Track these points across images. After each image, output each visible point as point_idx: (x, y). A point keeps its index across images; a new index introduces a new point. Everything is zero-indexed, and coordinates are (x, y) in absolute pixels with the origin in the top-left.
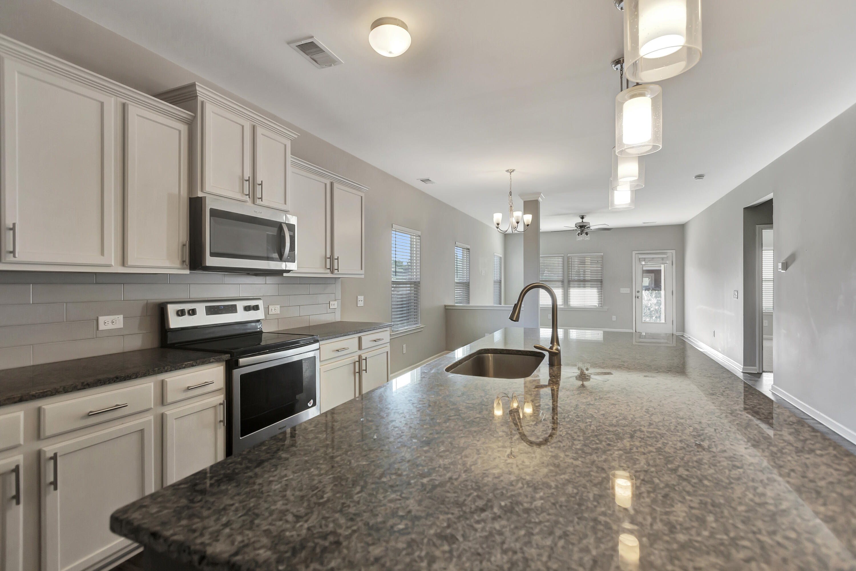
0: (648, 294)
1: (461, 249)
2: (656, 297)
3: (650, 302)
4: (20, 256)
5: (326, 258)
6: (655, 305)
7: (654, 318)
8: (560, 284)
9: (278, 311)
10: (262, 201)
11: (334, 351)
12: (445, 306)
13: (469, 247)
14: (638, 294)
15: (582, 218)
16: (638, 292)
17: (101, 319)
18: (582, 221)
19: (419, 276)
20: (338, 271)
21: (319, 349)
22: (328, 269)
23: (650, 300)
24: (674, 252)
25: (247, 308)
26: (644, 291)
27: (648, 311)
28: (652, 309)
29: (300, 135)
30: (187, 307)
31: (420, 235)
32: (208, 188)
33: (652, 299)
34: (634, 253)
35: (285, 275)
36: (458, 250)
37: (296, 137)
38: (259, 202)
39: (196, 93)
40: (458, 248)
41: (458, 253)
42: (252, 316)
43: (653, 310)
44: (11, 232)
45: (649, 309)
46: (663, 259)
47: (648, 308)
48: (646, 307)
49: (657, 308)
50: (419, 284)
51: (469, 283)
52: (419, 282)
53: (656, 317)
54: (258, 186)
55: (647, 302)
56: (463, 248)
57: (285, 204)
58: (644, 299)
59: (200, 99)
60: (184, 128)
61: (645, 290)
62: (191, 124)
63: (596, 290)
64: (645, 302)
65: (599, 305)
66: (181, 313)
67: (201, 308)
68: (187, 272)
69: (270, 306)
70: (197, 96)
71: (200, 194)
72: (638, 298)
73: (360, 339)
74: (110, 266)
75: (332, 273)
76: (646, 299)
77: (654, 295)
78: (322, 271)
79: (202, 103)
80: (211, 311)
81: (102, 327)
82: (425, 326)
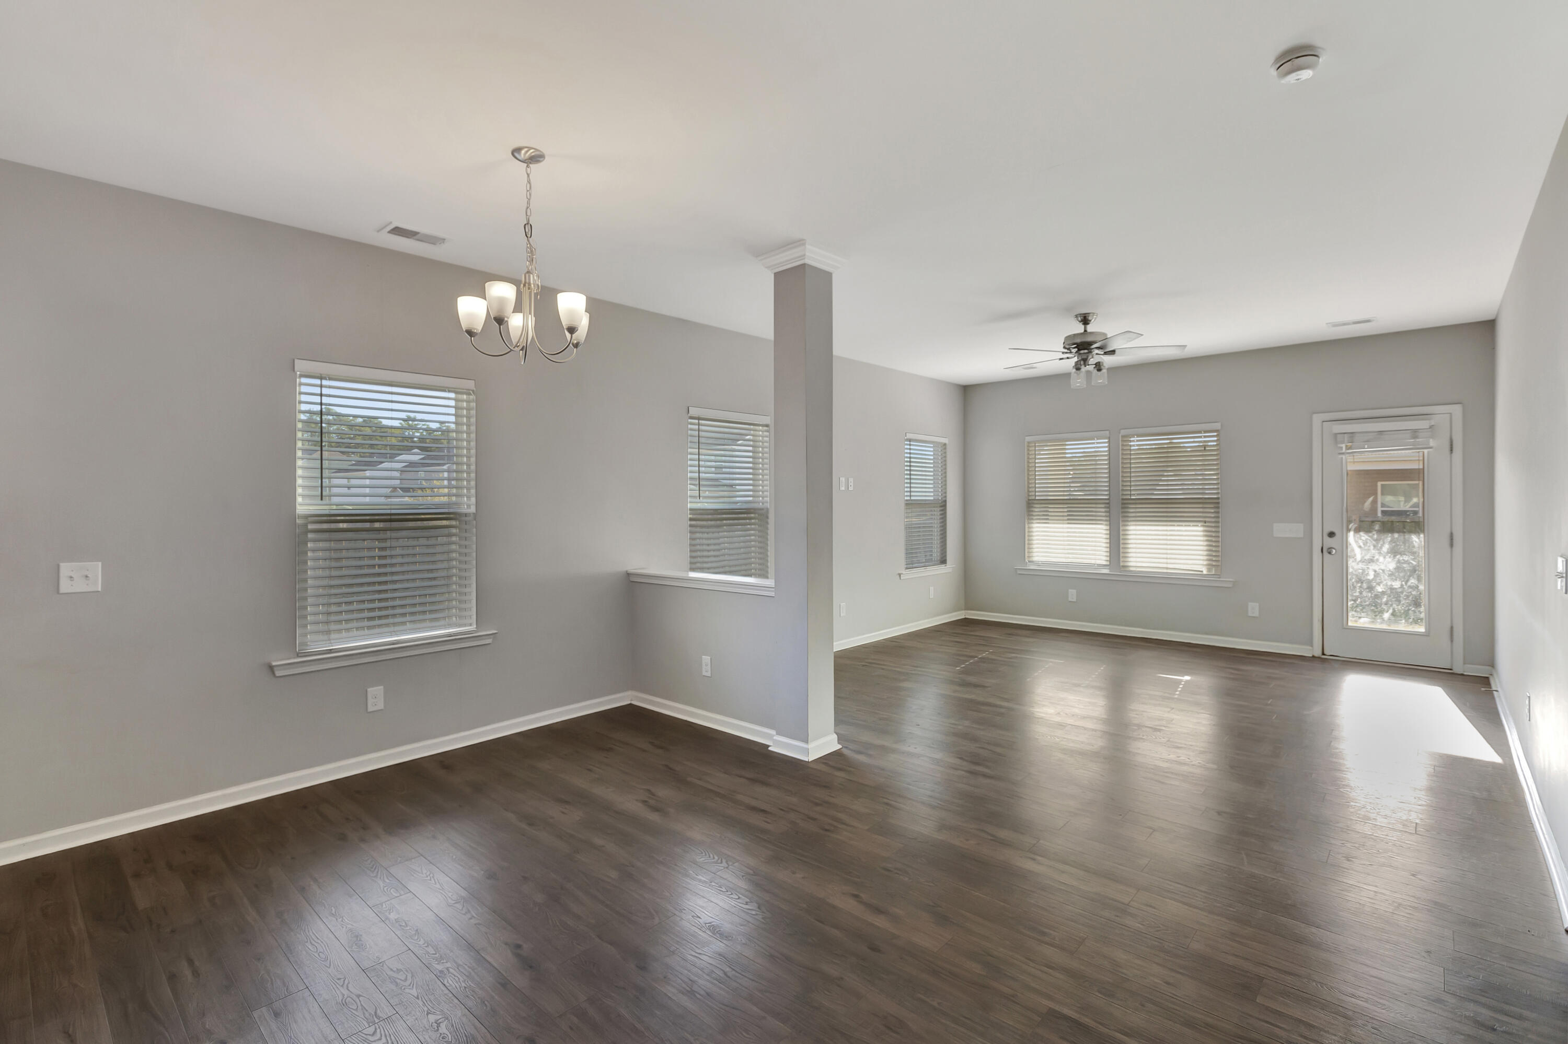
0: (1365, 543)
2: (1394, 552)
3: (1373, 567)
6: (1391, 575)
7: (1386, 616)
8: (1102, 510)
14: (1329, 542)
15: (1085, 320)
16: (1331, 534)
18: (1085, 331)
23: (1371, 561)
24: (1457, 410)
26: (1351, 534)
27: (1365, 594)
28: (1379, 589)
33: (1381, 559)
34: (1317, 419)
36: (704, 428)
40: (703, 423)
43: (1383, 593)
45: (1370, 588)
46: (1415, 433)
47: (1365, 585)
48: (1360, 581)
49: (1397, 584)
53: (1393, 614)
55: (1361, 566)
58: (1354, 556)
61: (1357, 530)
63: (1202, 529)
64: (1354, 566)
65: (1209, 570)
72: (1330, 553)
76: (1359, 557)
77: (1386, 547)
82: (497, 630)
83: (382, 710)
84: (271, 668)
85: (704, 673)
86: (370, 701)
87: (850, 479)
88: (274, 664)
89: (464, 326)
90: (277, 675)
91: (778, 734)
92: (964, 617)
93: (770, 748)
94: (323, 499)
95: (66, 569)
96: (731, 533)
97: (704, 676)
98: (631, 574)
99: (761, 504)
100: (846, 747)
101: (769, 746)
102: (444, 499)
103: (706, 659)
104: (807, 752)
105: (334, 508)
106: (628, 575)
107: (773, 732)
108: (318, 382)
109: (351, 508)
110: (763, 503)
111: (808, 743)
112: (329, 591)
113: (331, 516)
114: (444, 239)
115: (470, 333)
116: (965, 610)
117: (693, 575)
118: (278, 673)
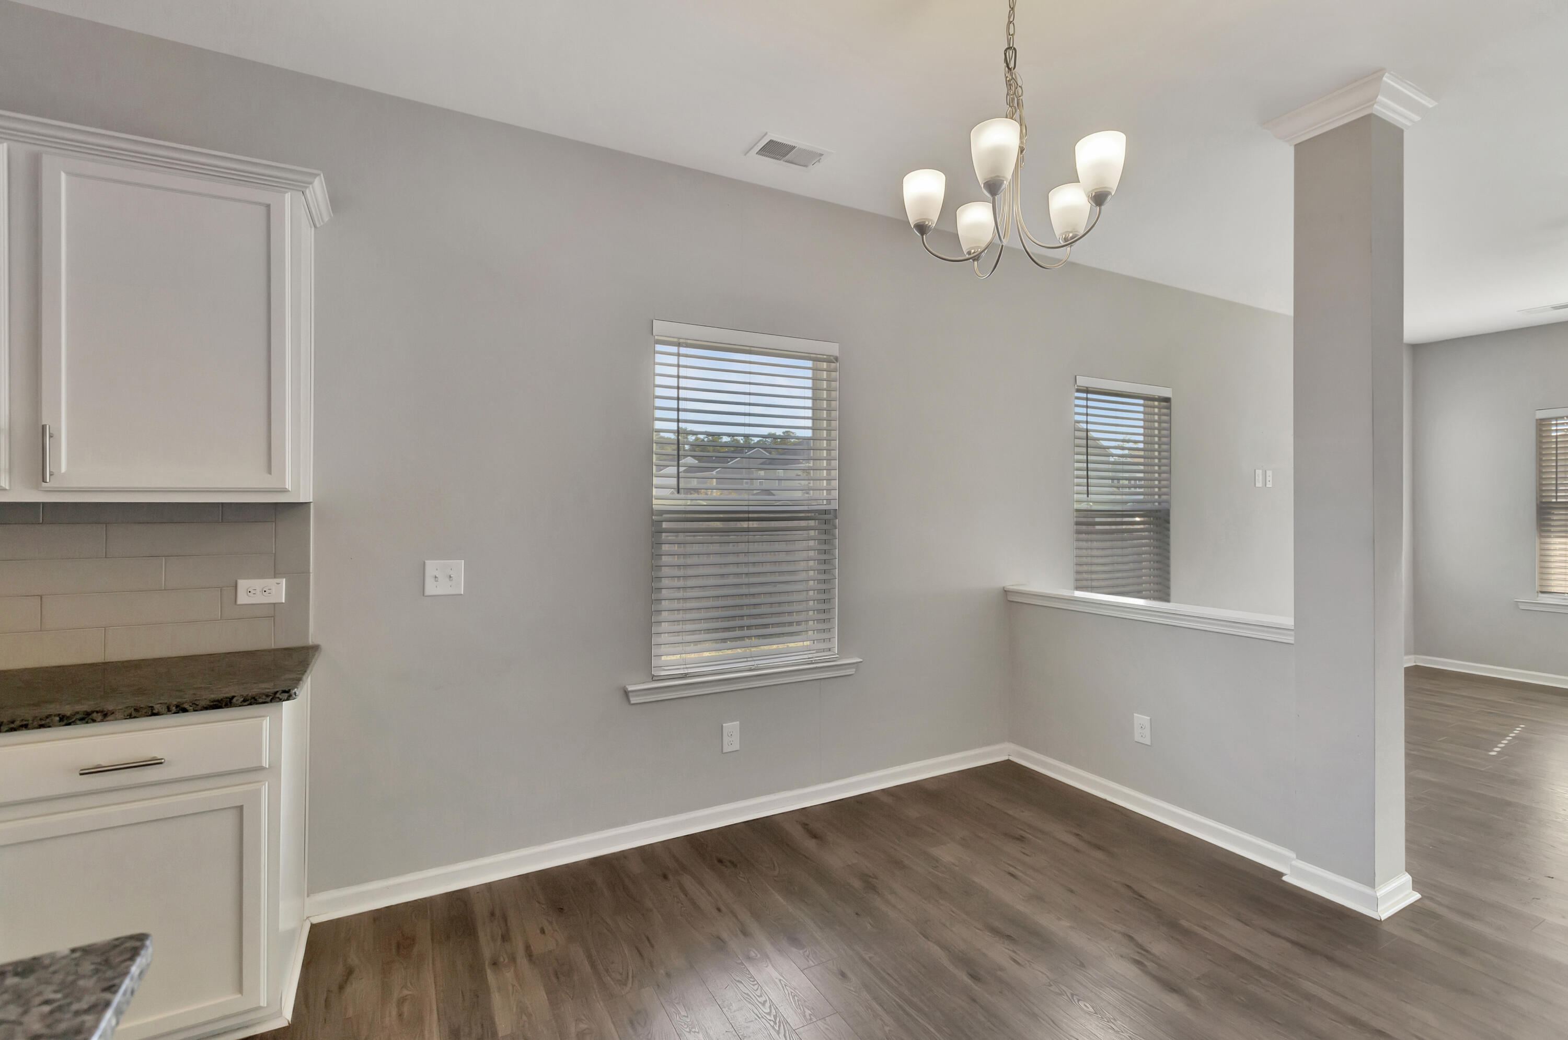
13: (1163, 393)
40: (1092, 397)
50: (837, 517)
52: (836, 513)
82: (861, 659)
83: (738, 750)
84: (626, 693)
85: (1137, 738)
86: (726, 739)
87: (1268, 472)
88: (630, 688)
89: (912, 220)
90: (632, 702)
91: (1300, 857)
92: (1414, 664)
93: (1284, 878)
94: (680, 492)
95: (432, 567)
96: (1124, 542)
97: (1136, 742)
98: (1008, 591)
99: (1157, 504)
100: (1428, 898)
101: (1282, 874)
102: (798, 495)
103: (1141, 720)
104: (1375, 902)
105: (688, 504)
106: (1006, 592)
107: (1292, 855)
108: (674, 349)
109: (705, 504)
110: (1160, 503)
111: (1374, 888)
112: (684, 605)
113: (687, 514)
114: (822, 155)
115: (922, 228)
116: (1415, 654)
117: (1079, 594)
118: (634, 700)
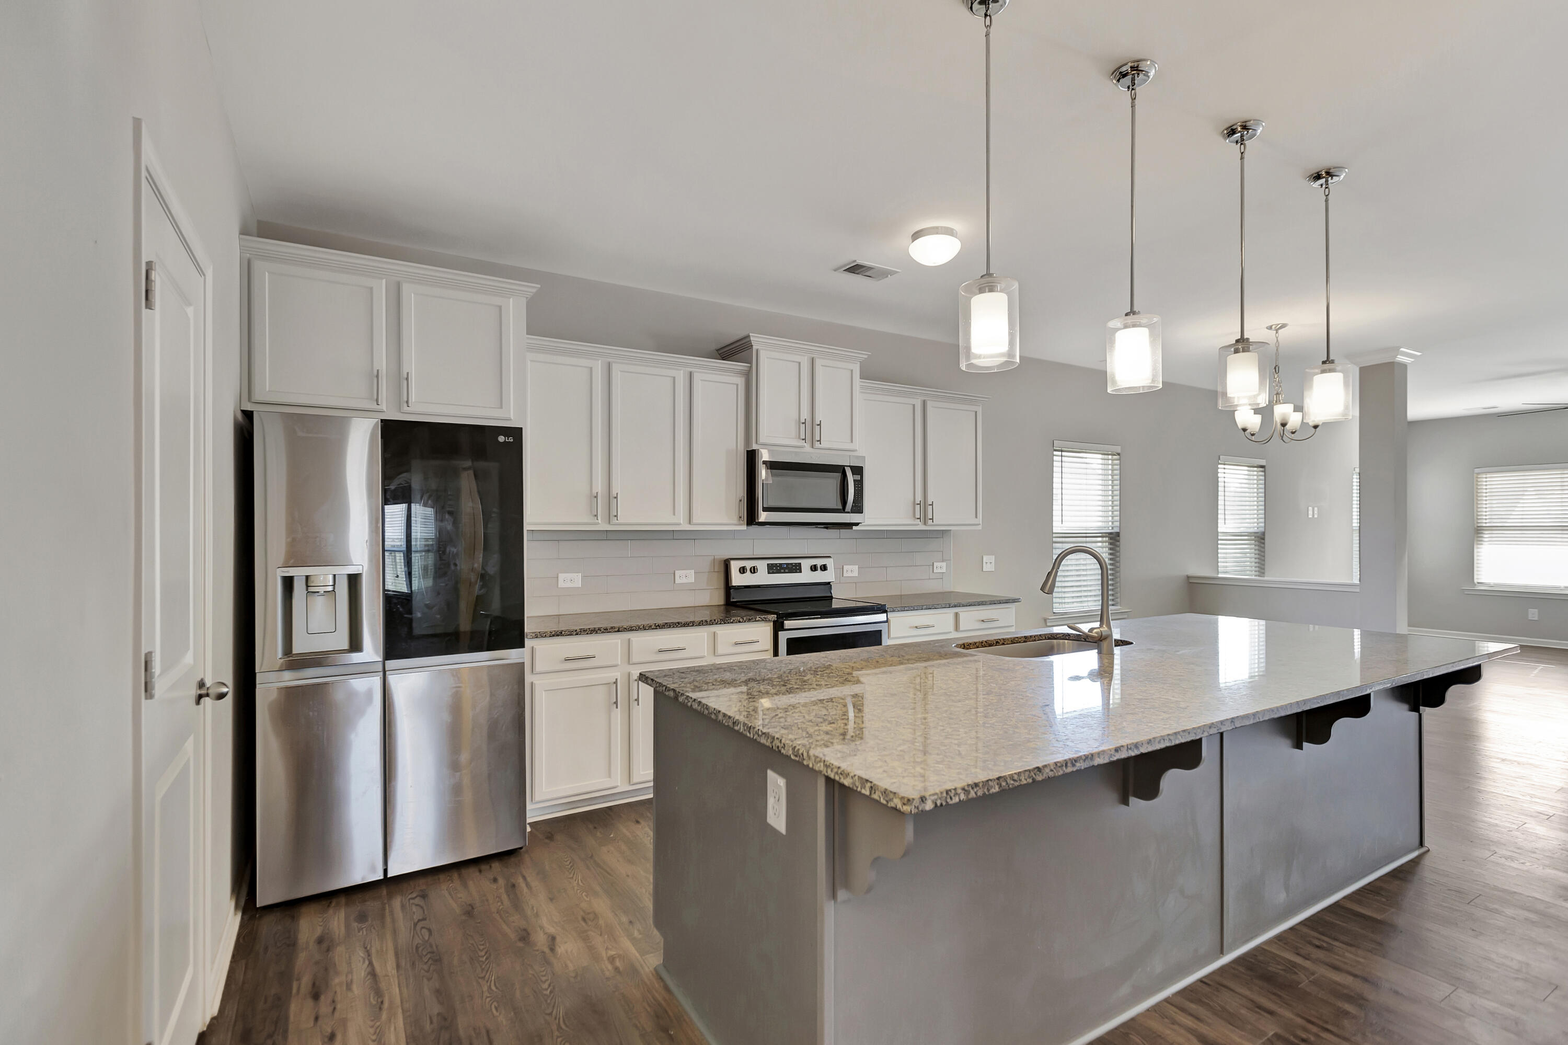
1: (1246, 468)
4: (621, 519)
5: (914, 504)
9: (856, 574)
10: (820, 444)
11: (911, 627)
12: (1188, 577)
13: (1263, 462)
17: (678, 573)
19: (1117, 524)
20: (933, 522)
21: (887, 621)
22: (918, 519)
25: (814, 568)
29: (870, 353)
30: (748, 564)
31: (1119, 451)
32: (762, 439)
35: (854, 528)
36: (1226, 471)
37: (866, 357)
38: (817, 444)
39: (751, 343)
40: (1226, 466)
41: (1225, 475)
42: (819, 577)
44: (616, 499)
50: (1119, 536)
51: (1264, 534)
52: (1118, 534)
54: (816, 426)
56: (1248, 467)
57: (852, 442)
59: (755, 348)
60: (740, 381)
62: (747, 375)
66: (743, 570)
67: (762, 566)
68: (744, 527)
69: (844, 566)
70: (752, 346)
71: (755, 447)
73: (957, 615)
74: (679, 524)
75: (925, 523)
78: (910, 521)
79: (757, 350)
80: (772, 569)
81: (678, 581)
82: (1130, 609)
84: (1045, 621)
87: (1315, 508)
88: (1047, 618)
94: (1062, 523)
98: (1190, 577)
105: (1066, 529)
110: (1258, 528)
113: (1064, 534)
118: (1048, 624)
